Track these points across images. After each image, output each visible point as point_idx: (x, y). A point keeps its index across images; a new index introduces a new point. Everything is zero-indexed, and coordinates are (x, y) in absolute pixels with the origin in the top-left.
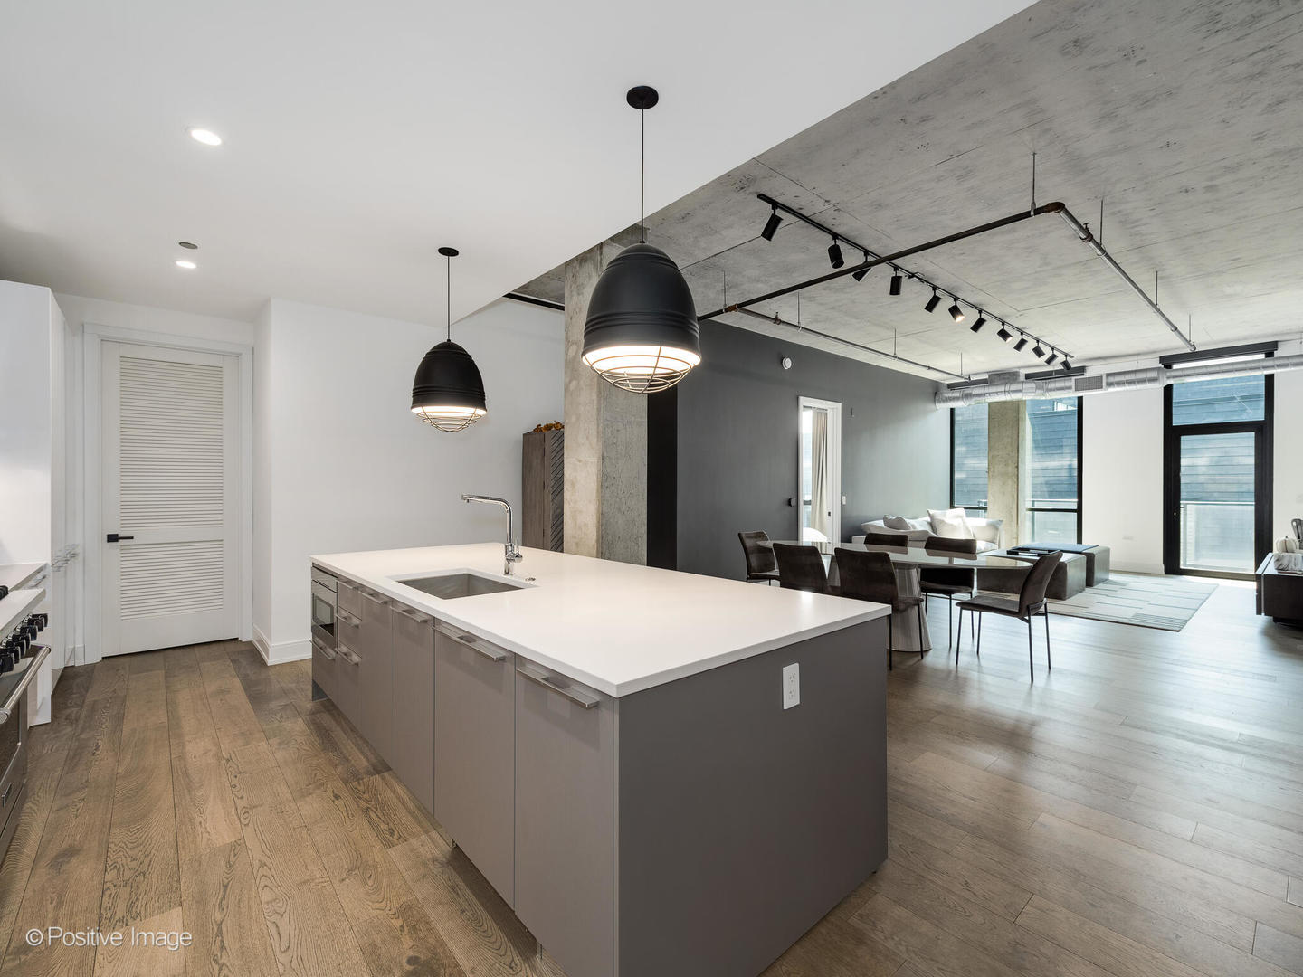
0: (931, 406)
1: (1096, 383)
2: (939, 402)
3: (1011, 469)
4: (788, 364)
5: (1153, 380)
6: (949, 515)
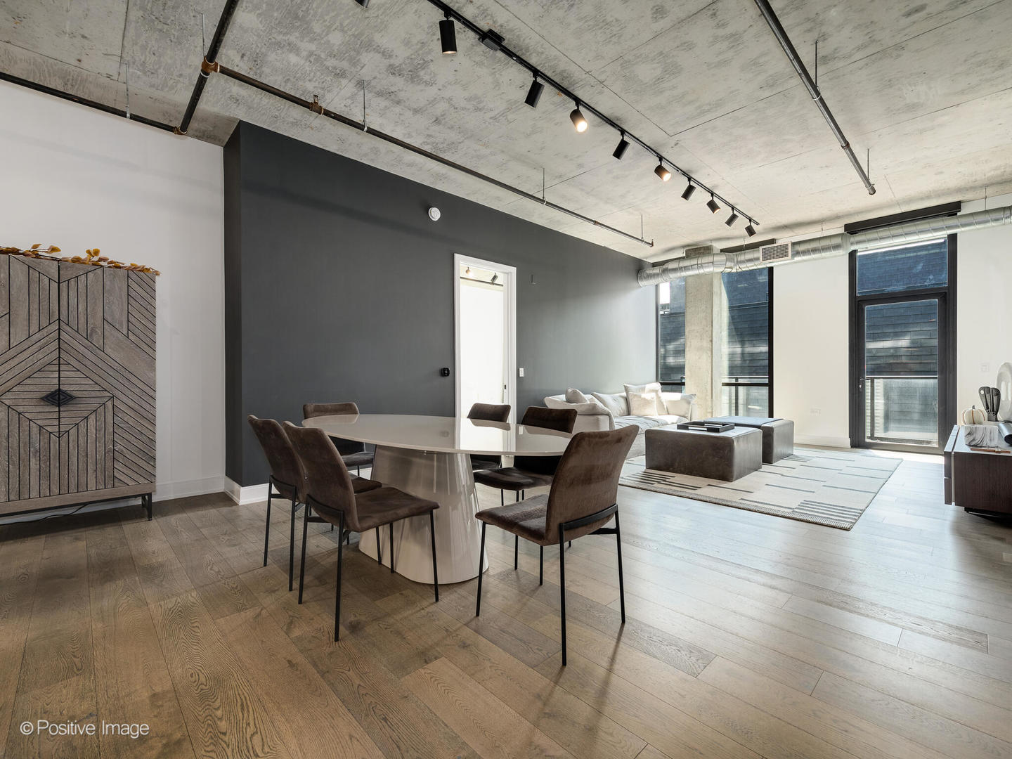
0: (635, 284)
1: (782, 252)
2: (641, 279)
3: (706, 344)
4: (435, 214)
5: (837, 247)
6: (646, 390)
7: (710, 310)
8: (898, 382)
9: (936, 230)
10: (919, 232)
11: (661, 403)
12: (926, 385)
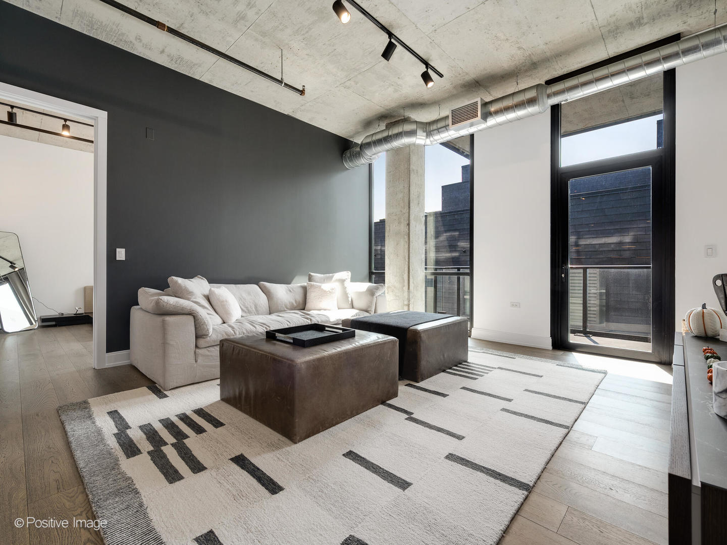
0: (339, 165)
5: (532, 102)
6: (334, 279)
7: (407, 190)
8: (614, 271)
9: (649, 64)
10: (628, 70)
11: (345, 295)
12: (639, 275)
